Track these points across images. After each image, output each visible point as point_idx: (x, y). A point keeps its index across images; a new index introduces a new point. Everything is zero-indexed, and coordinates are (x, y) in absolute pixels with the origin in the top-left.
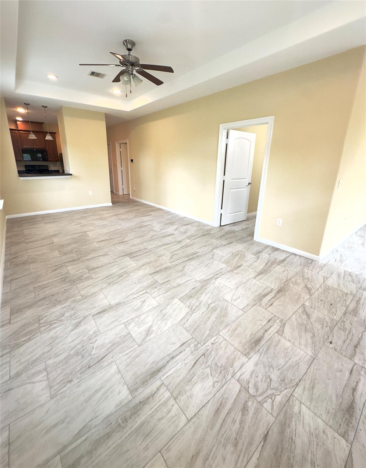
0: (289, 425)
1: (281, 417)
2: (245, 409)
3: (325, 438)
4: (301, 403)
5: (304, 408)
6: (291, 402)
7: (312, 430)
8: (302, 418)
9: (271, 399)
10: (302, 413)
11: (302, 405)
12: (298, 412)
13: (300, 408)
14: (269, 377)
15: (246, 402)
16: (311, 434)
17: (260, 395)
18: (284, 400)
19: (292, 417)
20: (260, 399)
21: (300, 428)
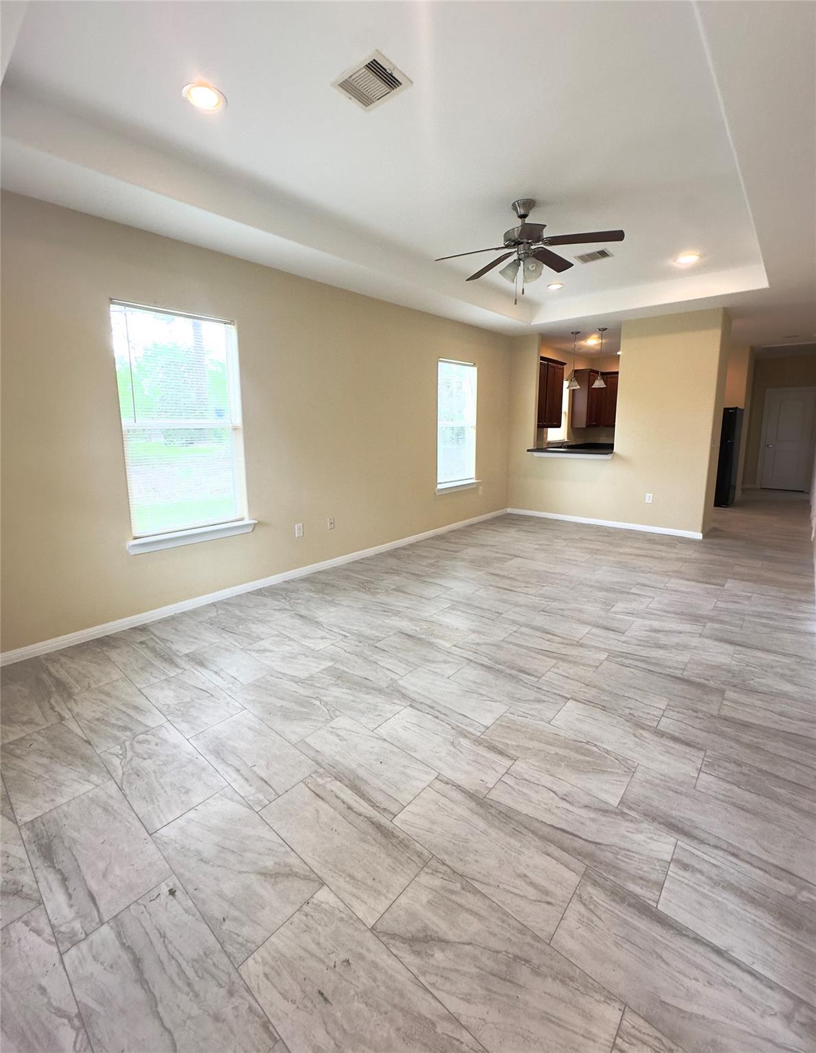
0: (84, 765)
1: (97, 760)
2: (125, 728)
3: (47, 799)
4: (97, 786)
5: (89, 787)
6: (104, 774)
7: (63, 788)
8: (80, 781)
9: (121, 755)
10: (85, 782)
11: (94, 786)
12: (90, 778)
13: (92, 783)
14: (150, 758)
15: (131, 730)
16: (62, 784)
17: (131, 744)
18: (111, 768)
19: (88, 771)
20: (127, 744)
21: (73, 775)
